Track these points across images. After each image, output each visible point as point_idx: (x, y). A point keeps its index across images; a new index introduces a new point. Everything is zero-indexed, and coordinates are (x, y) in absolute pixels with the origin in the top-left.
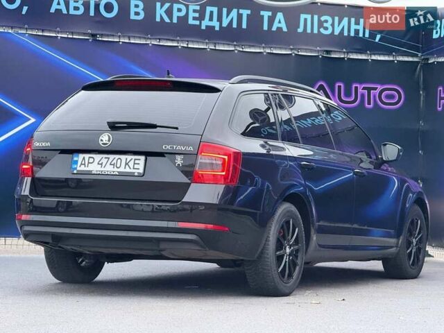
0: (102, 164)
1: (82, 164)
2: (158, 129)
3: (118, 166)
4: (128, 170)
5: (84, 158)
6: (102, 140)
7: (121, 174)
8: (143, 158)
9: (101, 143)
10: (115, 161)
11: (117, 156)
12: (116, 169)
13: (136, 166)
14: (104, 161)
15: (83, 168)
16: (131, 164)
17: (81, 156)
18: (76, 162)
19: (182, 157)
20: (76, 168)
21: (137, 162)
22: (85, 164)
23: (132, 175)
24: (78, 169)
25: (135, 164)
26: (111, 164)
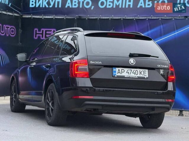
0: (128, 73)
1: (118, 73)
2: (151, 58)
3: (137, 74)
4: (141, 76)
5: (119, 70)
6: (130, 62)
7: (139, 78)
8: (147, 70)
9: (130, 63)
10: (135, 72)
11: (135, 70)
12: (135, 75)
13: (145, 74)
14: (130, 71)
15: (119, 74)
16: (142, 73)
17: (117, 69)
18: (115, 72)
19: (163, 70)
20: (116, 75)
21: (145, 72)
22: (120, 73)
23: (144, 78)
24: (117, 75)
25: (144, 73)
26: (133, 73)
